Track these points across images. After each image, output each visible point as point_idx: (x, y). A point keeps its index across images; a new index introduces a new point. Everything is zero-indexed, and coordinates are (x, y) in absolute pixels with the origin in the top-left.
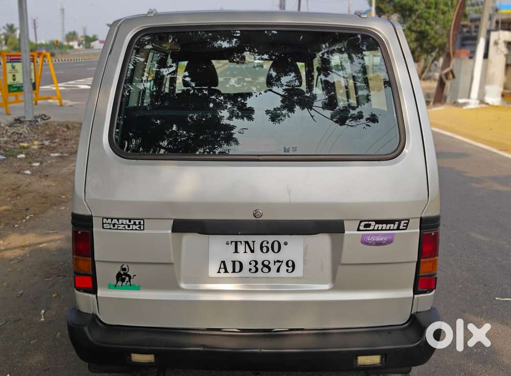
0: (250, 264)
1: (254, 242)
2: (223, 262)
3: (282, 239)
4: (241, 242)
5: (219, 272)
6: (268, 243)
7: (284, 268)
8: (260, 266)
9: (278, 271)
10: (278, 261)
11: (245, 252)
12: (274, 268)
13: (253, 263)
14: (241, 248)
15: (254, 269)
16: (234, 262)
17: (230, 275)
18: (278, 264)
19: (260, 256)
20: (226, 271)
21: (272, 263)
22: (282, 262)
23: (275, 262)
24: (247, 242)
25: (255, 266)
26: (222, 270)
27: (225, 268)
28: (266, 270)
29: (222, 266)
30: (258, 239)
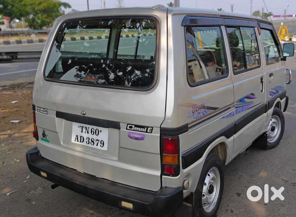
0: (87, 139)
1: (89, 128)
2: (77, 136)
3: (100, 128)
4: (84, 127)
5: (75, 141)
6: (94, 129)
7: (99, 144)
8: (90, 141)
9: (97, 145)
10: (98, 140)
11: (85, 133)
14: (84, 130)
15: (88, 143)
16: (81, 137)
17: (79, 143)
18: (97, 142)
19: (91, 136)
20: (78, 141)
21: (95, 140)
22: (99, 141)
23: (96, 140)
24: (86, 128)
25: (88, 141)
26: (76, 140)
27: (78, 139)
28: (92, 143)
29: (77, 138)
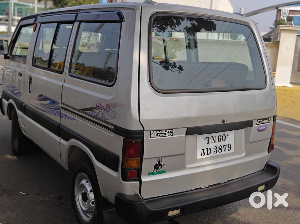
0: (214, 149)
1: (215, 136)
2: (203, 150)
3: (226, 133)
4: (210, 137)
5: (201, 156)
6: (221, 136)
7: (227, 148)
8: (218, 149)
9: (225, 151)
11: (212, 143)
12: (223, 149)
13: (215, 148)
14: (210, 140)
15: (215, 152)
16: (207, 149)
17: (206, 156)
18: (225, 147)
19: (217, 144)
20: (204, 155)
21: (222, 146)
22: (226, 145)
24: (212, 137)
25: (216, 150)
26: (203, 154)
28: (220, 151)
29: (203, 152)
30: (217, 135)
